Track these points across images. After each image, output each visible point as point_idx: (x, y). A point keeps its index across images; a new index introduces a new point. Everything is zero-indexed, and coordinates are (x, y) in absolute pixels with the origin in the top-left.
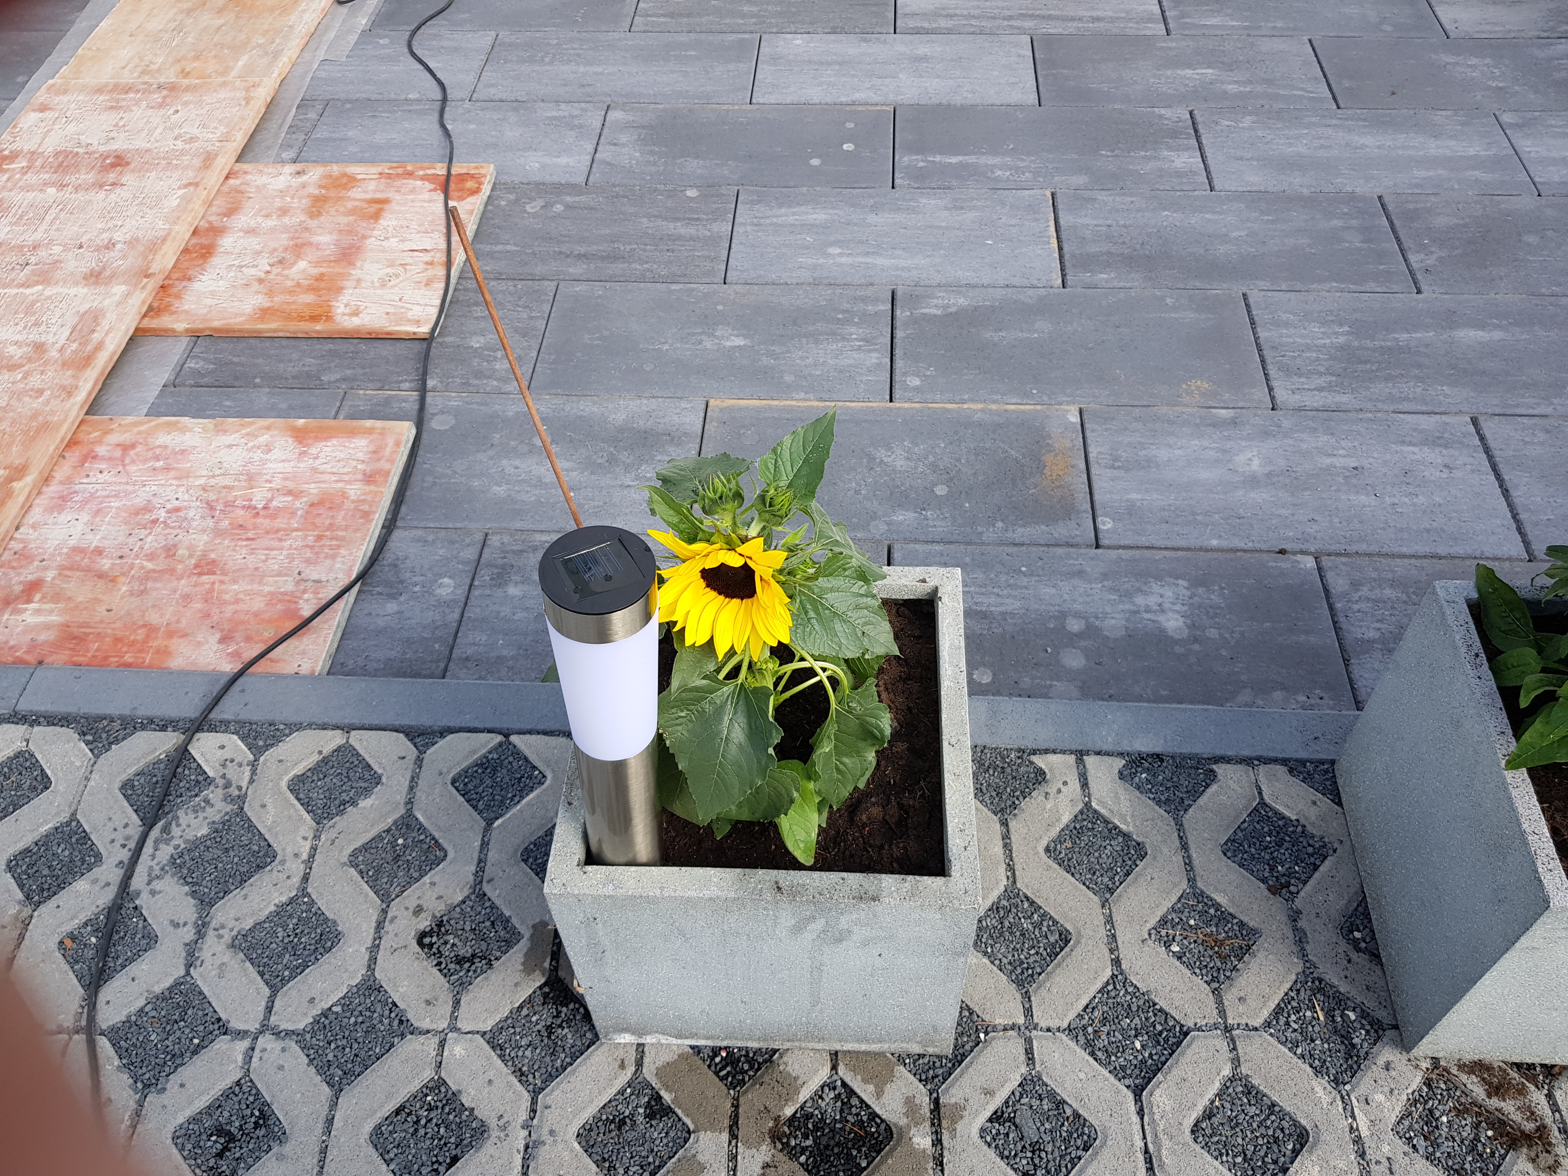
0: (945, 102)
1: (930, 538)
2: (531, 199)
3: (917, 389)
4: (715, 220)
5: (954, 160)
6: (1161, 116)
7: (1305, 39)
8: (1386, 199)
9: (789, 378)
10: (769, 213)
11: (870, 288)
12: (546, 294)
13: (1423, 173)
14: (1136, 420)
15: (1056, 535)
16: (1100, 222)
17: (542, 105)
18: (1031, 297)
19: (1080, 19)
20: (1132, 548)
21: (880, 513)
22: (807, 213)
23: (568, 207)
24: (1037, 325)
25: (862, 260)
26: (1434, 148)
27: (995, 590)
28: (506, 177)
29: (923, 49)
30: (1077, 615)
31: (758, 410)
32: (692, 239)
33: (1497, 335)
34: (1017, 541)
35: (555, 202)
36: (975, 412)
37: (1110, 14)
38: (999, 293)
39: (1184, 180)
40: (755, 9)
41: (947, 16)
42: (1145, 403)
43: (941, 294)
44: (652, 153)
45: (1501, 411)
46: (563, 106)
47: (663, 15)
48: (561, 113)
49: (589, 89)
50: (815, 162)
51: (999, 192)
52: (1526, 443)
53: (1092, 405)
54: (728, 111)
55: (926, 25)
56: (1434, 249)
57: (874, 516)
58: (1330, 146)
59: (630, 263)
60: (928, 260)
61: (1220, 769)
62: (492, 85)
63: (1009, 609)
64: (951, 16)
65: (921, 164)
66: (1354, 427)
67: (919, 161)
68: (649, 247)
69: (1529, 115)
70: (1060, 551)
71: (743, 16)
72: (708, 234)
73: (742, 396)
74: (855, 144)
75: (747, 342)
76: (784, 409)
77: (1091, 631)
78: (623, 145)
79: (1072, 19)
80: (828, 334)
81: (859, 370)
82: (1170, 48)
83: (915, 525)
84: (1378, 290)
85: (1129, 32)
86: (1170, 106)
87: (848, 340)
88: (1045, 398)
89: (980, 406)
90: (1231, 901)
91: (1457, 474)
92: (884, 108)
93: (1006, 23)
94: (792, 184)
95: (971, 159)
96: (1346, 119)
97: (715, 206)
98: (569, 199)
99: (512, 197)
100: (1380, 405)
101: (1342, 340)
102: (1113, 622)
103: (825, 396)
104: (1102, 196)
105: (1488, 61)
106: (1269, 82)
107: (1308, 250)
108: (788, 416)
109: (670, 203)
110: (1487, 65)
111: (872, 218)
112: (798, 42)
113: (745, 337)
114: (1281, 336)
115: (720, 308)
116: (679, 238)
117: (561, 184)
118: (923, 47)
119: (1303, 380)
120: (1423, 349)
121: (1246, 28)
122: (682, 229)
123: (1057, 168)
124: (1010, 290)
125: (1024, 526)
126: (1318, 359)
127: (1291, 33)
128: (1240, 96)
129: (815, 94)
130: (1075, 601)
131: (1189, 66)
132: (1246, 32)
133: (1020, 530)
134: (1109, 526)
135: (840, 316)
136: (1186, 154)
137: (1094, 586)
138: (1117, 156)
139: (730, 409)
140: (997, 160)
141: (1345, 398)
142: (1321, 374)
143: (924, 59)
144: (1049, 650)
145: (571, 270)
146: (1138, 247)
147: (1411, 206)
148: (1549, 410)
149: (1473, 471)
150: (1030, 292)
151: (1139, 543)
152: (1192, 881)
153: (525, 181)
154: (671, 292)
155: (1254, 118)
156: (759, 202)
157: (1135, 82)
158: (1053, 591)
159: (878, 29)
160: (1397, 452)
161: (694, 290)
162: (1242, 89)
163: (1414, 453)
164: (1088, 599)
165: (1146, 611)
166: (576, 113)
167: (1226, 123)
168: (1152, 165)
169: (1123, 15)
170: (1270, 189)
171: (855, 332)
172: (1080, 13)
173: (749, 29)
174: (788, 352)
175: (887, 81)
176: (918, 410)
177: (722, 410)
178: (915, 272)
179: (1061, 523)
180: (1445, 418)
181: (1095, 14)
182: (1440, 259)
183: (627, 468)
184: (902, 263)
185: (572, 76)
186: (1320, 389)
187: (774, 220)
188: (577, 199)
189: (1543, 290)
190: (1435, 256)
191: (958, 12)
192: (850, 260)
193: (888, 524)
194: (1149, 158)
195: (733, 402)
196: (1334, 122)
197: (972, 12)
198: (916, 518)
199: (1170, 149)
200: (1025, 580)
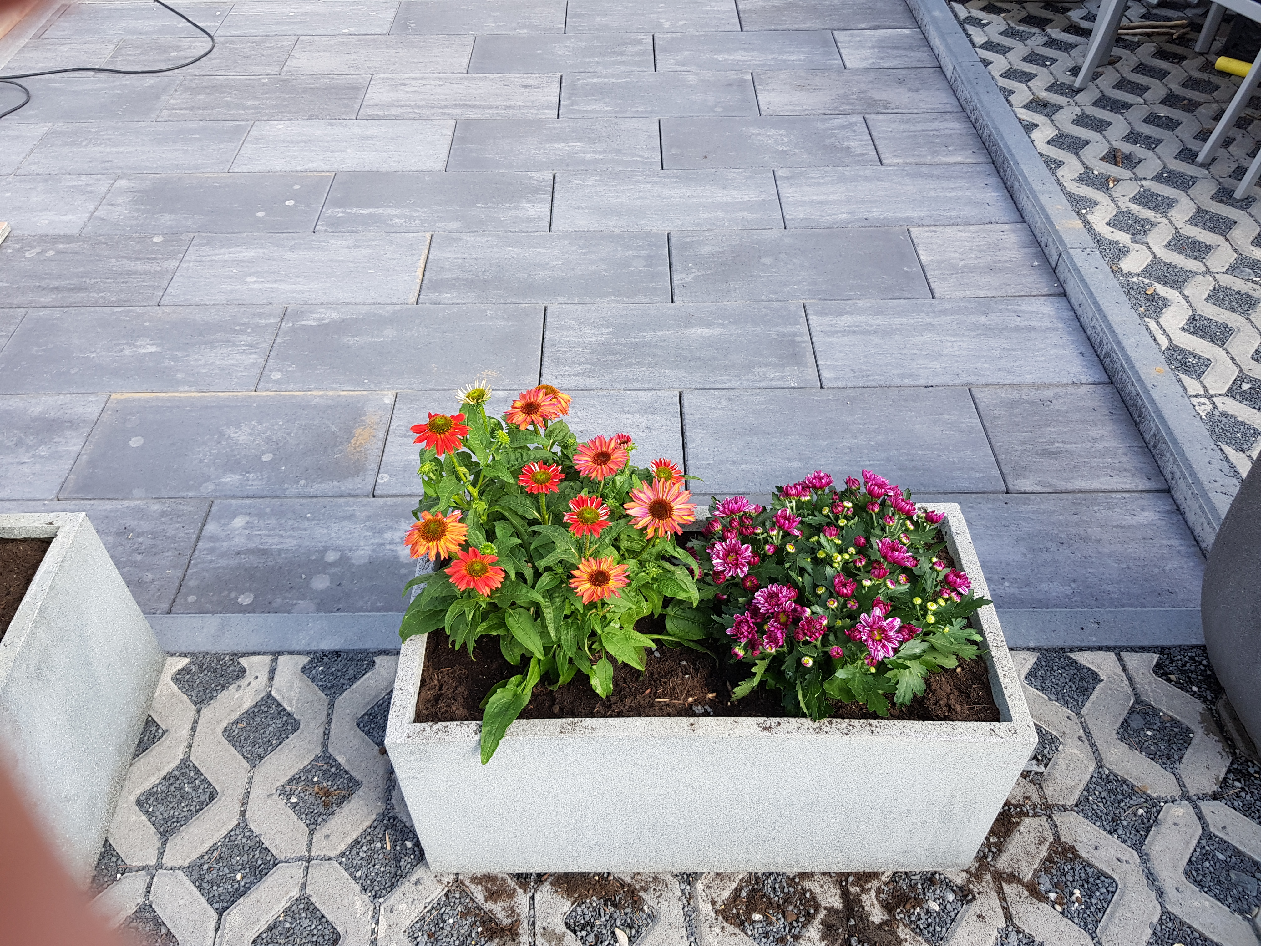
0: (374, 169)
1: (245, 494)
2: (32, 247)
3: (277, 382)
4: (167, 259)
5: (366, 211)
6: (531, 178)
7: (657, 119)
8: (672, 235)
9: (180, 376)
10: (212, 252)
11: (269, 306)
12: (17, 318)
13: (707, 215)
14: (434, 400)
15: (343, 488)
16: (459, 256)
17: (68, 177)
18: (387, 312)
19: (497, 108)
20: (398, 496)
21: (213, 477)
22: (240, 252)
23: (58, 252)
24: (385, 332)
25: (270, 286)
26: (720, 196)
27: (281, 533)
28: (19, 232)
29: (371, 131)
30: (336, 549)
31: (147, 401)
32: (145, 273)
33: (718, 331)
34: (312, 494)
35: (50, 249)
36: (315, 397)
37: (519, 103)
38: (365, 309)
39: (532, 224)
40: (256, 103)
41: (398, 106)
42: (445, 388)
43: (321, 310)
44: (138, 210)
45: (702, 387)
46: (83, 178)
47: (185, 109)
48: (80, 183)
49: (108, 165)
50: (260, 214)
51: (392, 235)
52: (711, 409)
53: (407, 391)
54: (208, 178)
55: (380, 113)
56: (694, 270)
57: (208, 479)
58: (646, 198)
59: (90, 292)
60: (320, 285)
61: (378, 660)
62: (35, 163)
63: (285, 546)
64: (401, 106)
65: (341, 215)
66: (591, 402)
67: (339, 212)
68: (109, 280)
69: (798, 170)
70: (342, 500)
71: (245, 108)
72: (159, 269)
73: (139, 390)
74: (296, 201)
75: (159, 349)
76: (169, 400)
77: (343, 560)
78: (118, 205)
79: (491, 107)
80: (223, 342)
81: (238, 368)
82: (555, 128)
83: (237, 484)
84: (644, 301)
85: (530, 116)
86: (540, 170)
87: (237, 346)
88: (372, 386)
89: (321, 393)
90: (348, 761)
91: (654, 433)
92: (328, 174)
93: (441, 111)
94: (236, 231)
95: (379, 211)
96: (664, 177)
97: (172, 248)
98: (61, 246)
99: (18, 246)
100: (615, 385)
101: (604, 338)
102: (362, 552)
103: (204, 389)
104: (467, 237)
105: (783, 131)
106: (618, 151)
107: (603, 273)
108: (169, 405)
109: (138, 247)
110: (781, 135)
111: (289, 255)
112: (280, 127)
113: (158, 345)
114: (562, 336)
115: (146, 324)
116: (136, 272)
117: (60, 236)
118: (372, 128)
119: (567, 368)
120: (660, 344)
121: (616, 112)
122: (140, 266)
123: (441, 217)
124: (373, 306)
125: (321, 483)
126: (583, 352)
127: (646, 115)
128: (595, 162)
129: (279, 164)
130: (338, 538)
131: (565, 141)
132: (614, 115)
133: (316, 486)
134: (386, 480)
135: (238, 328)
136: (539, 205)
137: (358, 526)
138: (489, 207)
139: (126, 401)
140: (398, 211)
141: (592, 381)
142: (581, 363)
143: (371, 138)
144: (304, 576)
145: (42, 300)
146: (480, 274)
147: (688, 239)
148: (736, 385)
149: (666, 430)
150: (388, 308)
151: (404, 492)
152: (325, 746)
153: (33, 234)
154: (113, 313)
155: (598, 178)
156: (207, 244)
157: (521, 153)
158: (326, 531)
159: (344, 117)
160: (616, 418)
161: (131, 311)
162: (597, 157)
163: (628, 419)
164: (349, 536)
165: (390, 544)
166: (91, 182)
167: (577, 182)
168: (512, 213)
169: (529, 104)
170: (591, 230)
171: (244, 339)
172: (498, 103)
173: (246, 117)
174: (187, 356)
175: (336, 154)
176: (271, 397)
177: (119, 402)
178: (307, 295)
179: (350, 479)
180: (659, 393)
181: (508, 104)
182: (696, 278)
183: (29, 448)
184: (300, 287)
185: (99, 155)
186: (577, 375)
187: (214, 257)
188: (67, 246)
189: (763, 297)
190: (693, 275)
191: (408, 103)
192: (260, 286)
193: (216, 485)
194: (510, 209)
195: (129, 395)
196: (655, 179)
197: (419, 103)
198: (240, 479)
199: (529, 201)
200: (307, 523)
